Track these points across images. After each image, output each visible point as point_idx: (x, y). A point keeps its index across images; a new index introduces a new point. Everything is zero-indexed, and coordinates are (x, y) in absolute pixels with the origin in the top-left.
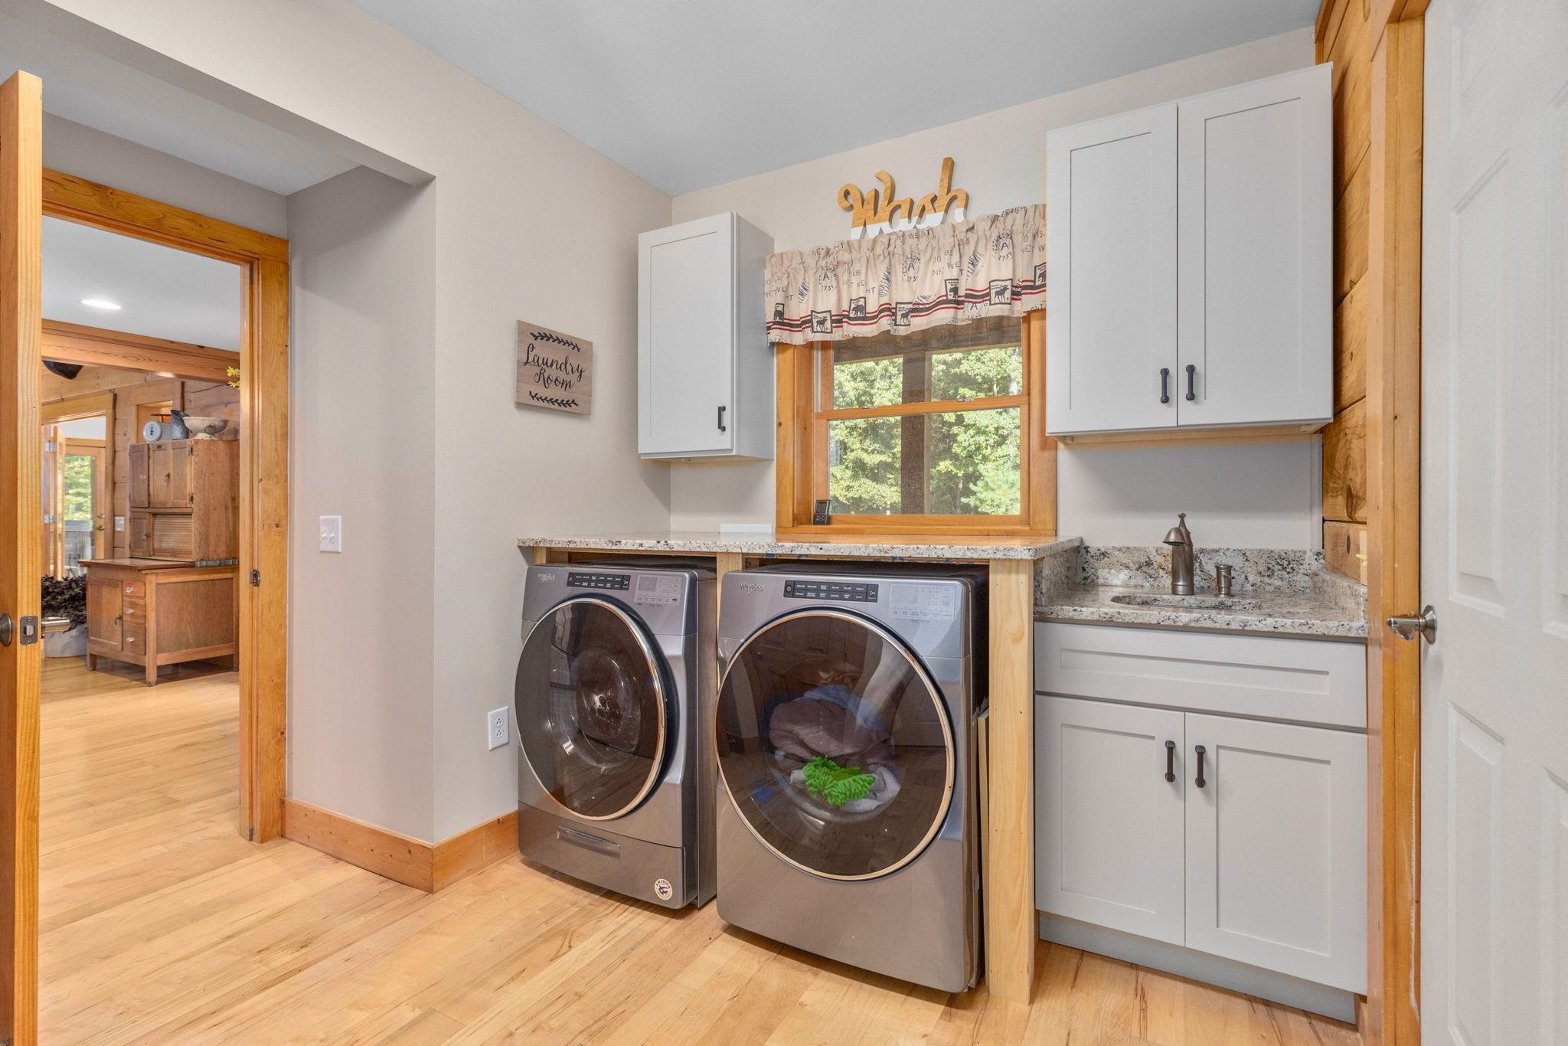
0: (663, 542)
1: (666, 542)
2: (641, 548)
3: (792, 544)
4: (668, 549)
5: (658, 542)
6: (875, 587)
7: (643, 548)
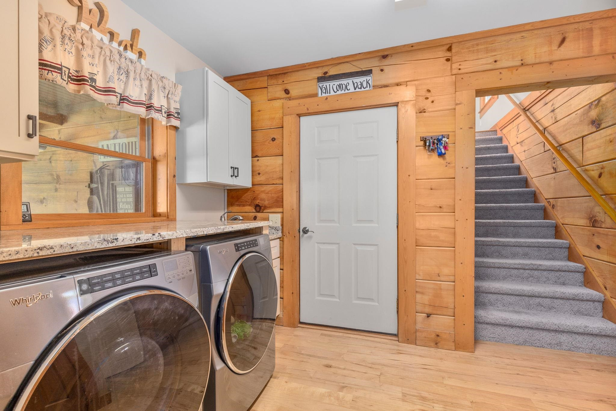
0: (157, 234)
1: (159, 234)
2: (139, 242)
3: (224, 227)
4: (161, 239)
5: (154, 235)
6: (256, 240)
7: (140, 242)
